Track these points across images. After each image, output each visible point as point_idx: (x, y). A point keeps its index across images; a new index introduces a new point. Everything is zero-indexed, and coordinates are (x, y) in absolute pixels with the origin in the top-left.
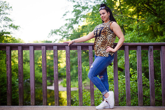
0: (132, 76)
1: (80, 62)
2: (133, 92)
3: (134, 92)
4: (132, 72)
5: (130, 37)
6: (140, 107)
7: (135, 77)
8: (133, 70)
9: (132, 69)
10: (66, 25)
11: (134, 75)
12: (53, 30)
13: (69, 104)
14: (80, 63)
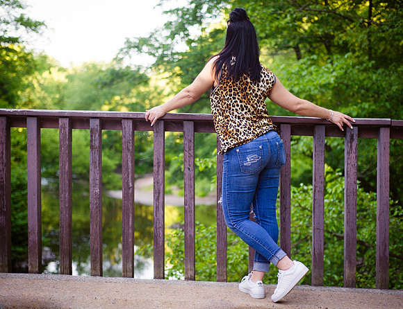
0: (329, 185)
1: (158, 163)
2: (328, 232)
3: (330, 230)
4: (329, 175)
5: (335, 74)
6: (314, 288)
7: (336, 191)
8: (332, 170)
9: (329, 168)
10: (168, 25)
11: (333, 183)
12: (132, 40)
13: (128, 274)
14: (159, 166)
